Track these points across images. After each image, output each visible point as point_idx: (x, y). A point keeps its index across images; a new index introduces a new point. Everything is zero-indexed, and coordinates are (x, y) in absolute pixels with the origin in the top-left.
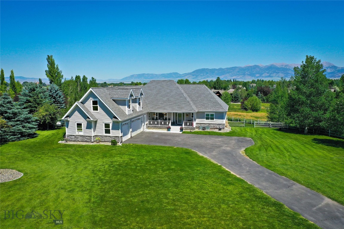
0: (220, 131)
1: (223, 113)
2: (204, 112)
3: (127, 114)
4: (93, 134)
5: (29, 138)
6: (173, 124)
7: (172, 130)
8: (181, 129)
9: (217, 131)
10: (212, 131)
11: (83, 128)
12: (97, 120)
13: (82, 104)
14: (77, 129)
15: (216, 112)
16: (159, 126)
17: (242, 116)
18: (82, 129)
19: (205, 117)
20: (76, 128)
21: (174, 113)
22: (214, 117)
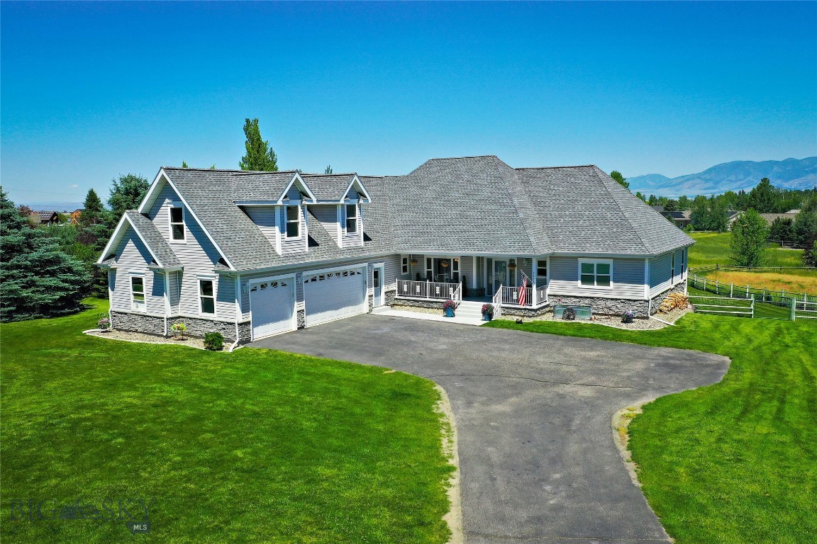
0: (624, 327)
1: (644, 260)
2: (574, 258)
3: (279, 251)
4: (168, 312)
5: (41, 318)
6: (467, 295)
7: (460, 315)
8: (484, 312)
9: (615, 323)
10: (596, 322)
11: (144, 293)
12: (183, 268)
13: (143, 220)
14: (135, 295)
15: (616, 259)
16: (428, 299)
17: (795, 286)
18: (143, 295)
19: (580, 273)
20: (131, 291)
21: (479, 259)
22: (611, 274)
